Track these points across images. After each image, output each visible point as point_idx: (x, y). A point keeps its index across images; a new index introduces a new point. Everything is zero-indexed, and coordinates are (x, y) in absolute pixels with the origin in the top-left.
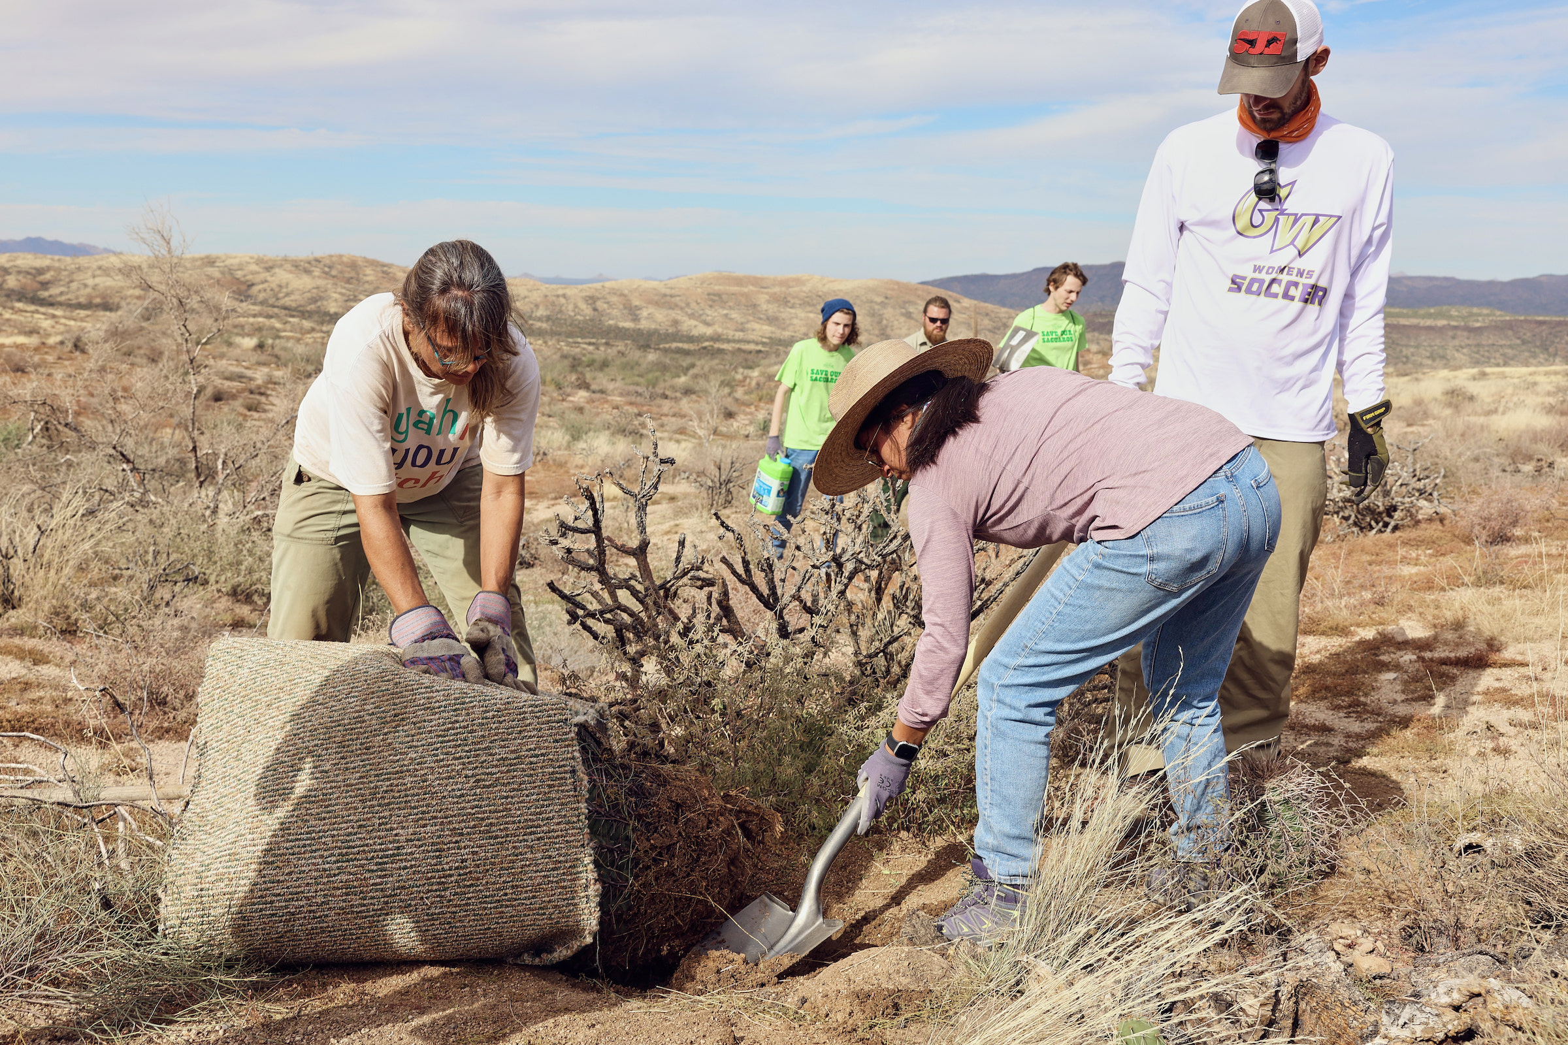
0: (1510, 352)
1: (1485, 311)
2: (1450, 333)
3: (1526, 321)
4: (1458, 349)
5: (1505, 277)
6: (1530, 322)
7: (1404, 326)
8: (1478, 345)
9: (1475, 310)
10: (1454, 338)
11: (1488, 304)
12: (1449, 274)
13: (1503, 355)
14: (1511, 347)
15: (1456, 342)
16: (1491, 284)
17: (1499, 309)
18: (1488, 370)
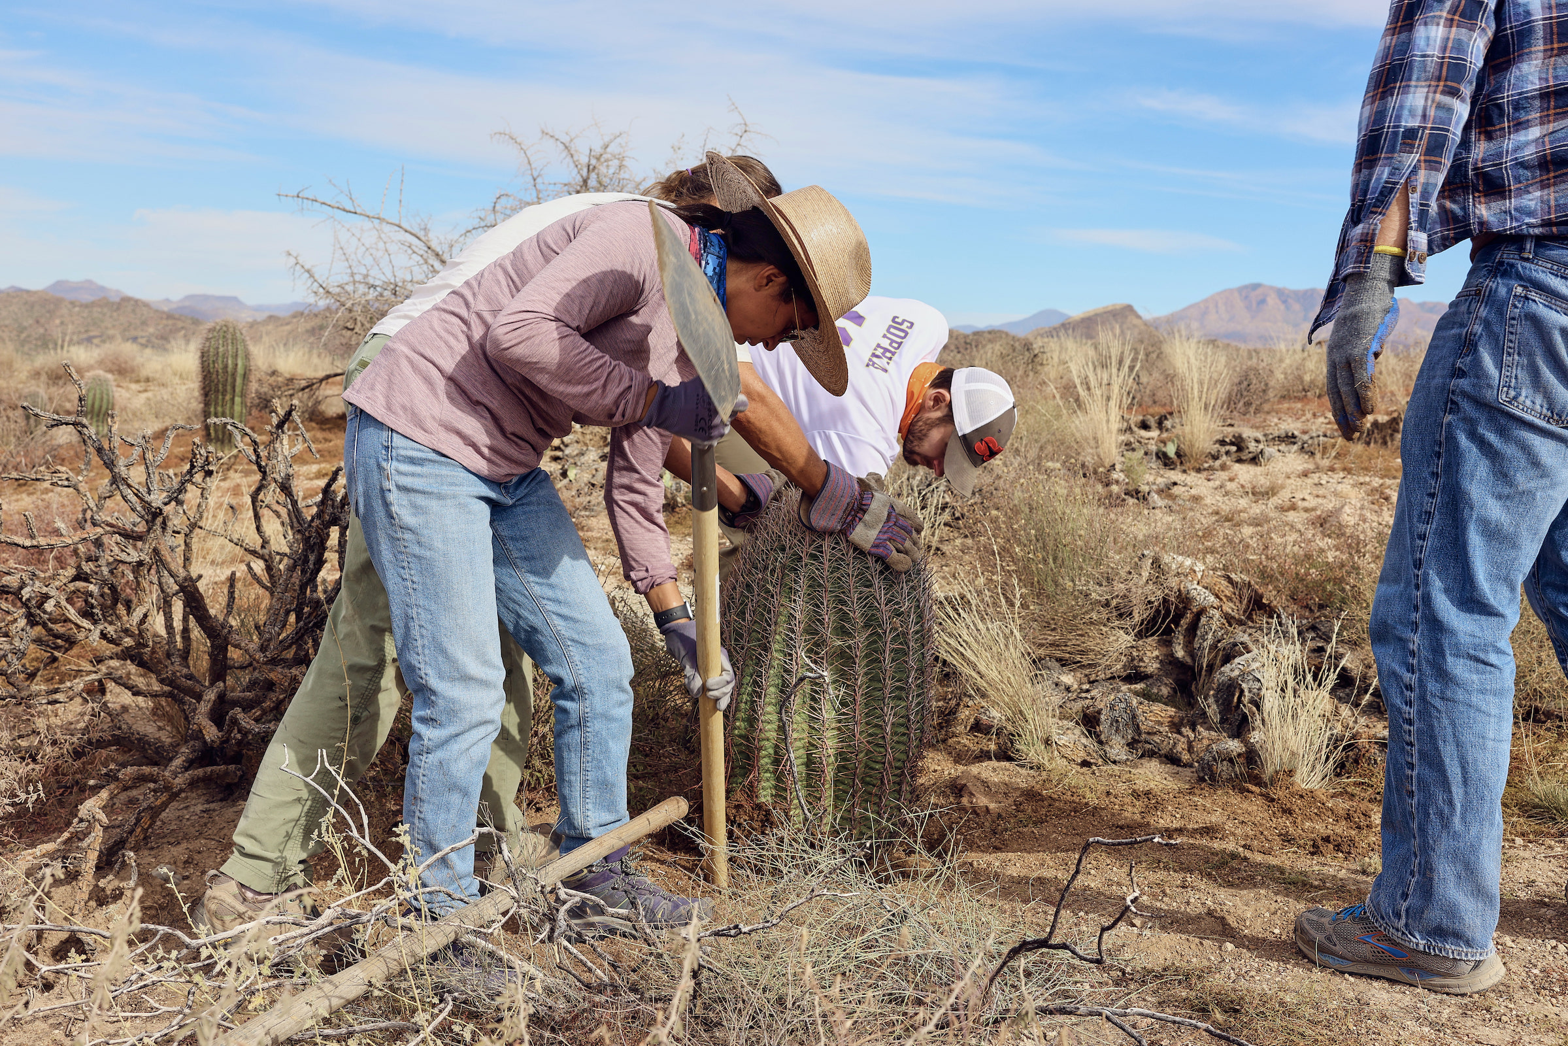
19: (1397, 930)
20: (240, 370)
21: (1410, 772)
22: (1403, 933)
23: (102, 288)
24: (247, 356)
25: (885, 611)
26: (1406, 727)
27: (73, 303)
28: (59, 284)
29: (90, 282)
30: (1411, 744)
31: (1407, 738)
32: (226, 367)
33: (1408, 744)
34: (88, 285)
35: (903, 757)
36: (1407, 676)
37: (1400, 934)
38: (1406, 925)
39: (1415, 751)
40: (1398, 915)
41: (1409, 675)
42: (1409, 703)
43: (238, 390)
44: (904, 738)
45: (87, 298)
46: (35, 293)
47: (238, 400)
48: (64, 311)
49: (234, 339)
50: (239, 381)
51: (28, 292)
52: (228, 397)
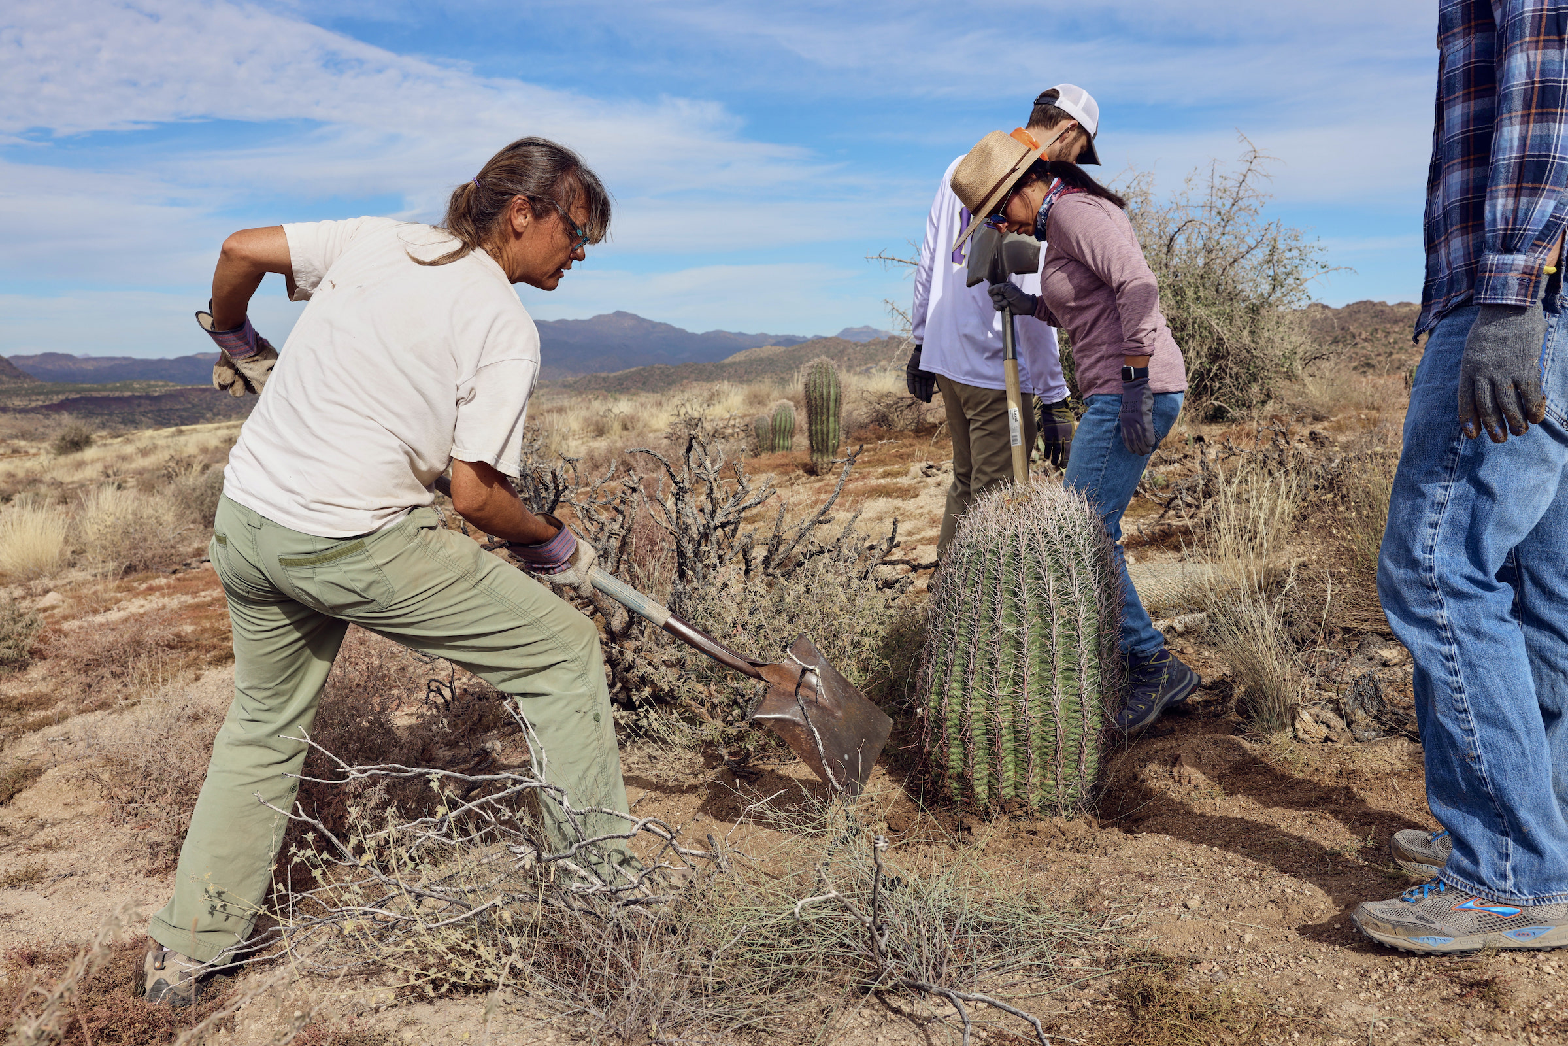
0: (185, 414)
1: (161, 383)
2: (136, 402)
3: (192, 389)
4: (144, 414)
5: (171, 356)
6: (196, 390)
7: (97, 398)
8: (160, 410)
9: (152, 383)
10: (139, 405)
11: (161, 378)
12: (127, 355)
13: (180, 417)
14: (185, 410)
15: (142, 409)
16: (161, 361)
17: (172, 381)
18: (183, 428)
19: (1505, 892)
20: (833, 397)
21: (1471, 739)
22: (1512, 893)
23: (876, 331)
24: (838, 385)
25: (1054, 600)
26: (1457, 696)
27: (856, 344)
28: (847, 331)
29: (867, 327)
30: (1466, 711)
31: (1460, 706)
32: (822, 394)
33: (1460, 712)
34: (867, 330)
35: (1080, 731)
36: (1445, 649)
37: (1508, 895)
38: (1516, 885)
39: (1471, 716)
40: (1504, 877)
41: (1447, 647)
42: (1455, 673)
43: (831, 412)
44: (1079, 715)
45: (865, 339)
46: (831, 338)
47: (832, 419)
48: (850, 350)
49: (827, 373)
50: (832, 405)
51: (826, 338)
52: (824, 417)
